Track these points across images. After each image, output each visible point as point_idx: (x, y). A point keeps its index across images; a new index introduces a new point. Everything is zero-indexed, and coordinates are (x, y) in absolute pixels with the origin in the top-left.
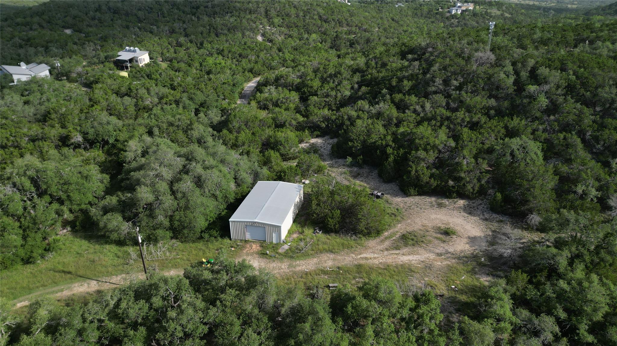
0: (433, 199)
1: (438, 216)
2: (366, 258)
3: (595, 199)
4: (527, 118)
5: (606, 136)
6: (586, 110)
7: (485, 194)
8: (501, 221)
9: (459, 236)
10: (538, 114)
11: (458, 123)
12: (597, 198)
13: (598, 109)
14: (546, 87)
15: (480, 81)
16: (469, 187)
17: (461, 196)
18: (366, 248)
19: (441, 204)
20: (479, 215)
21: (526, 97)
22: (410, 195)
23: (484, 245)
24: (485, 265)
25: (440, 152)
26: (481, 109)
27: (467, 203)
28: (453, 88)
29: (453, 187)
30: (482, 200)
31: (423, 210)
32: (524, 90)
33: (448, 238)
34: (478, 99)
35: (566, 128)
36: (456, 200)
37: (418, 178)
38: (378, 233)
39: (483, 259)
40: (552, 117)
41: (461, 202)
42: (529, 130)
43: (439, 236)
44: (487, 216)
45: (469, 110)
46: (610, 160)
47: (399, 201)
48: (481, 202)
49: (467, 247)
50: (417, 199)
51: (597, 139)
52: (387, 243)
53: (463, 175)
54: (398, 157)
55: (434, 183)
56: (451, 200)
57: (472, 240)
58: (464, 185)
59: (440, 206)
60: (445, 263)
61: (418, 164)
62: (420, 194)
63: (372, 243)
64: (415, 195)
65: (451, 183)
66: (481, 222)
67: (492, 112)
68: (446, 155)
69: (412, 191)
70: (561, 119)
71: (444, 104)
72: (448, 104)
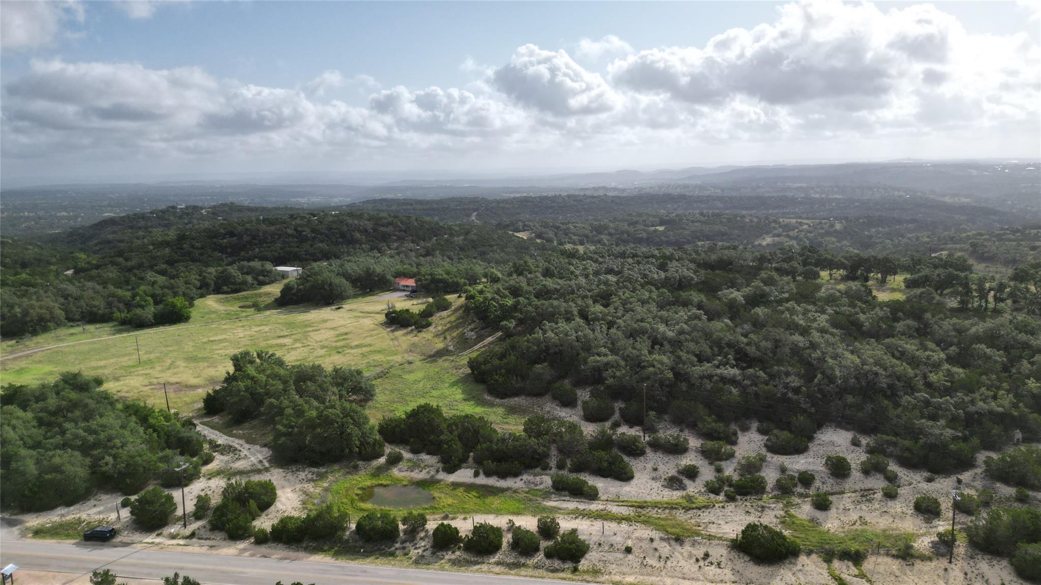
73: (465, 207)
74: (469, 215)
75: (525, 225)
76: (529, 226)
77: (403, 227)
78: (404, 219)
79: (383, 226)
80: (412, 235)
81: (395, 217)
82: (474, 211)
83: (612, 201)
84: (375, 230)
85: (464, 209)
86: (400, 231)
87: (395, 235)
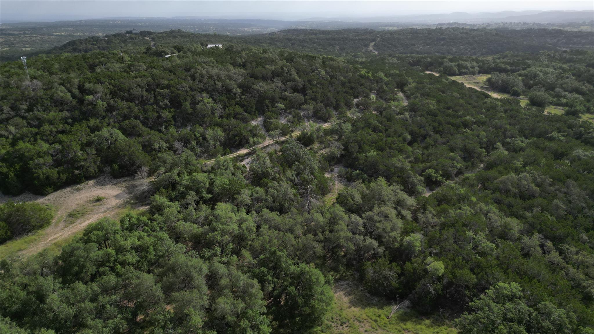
0: (69, 189)
1: (83, 196)
2: (55, 239)
3: (167, 149)
4: (98, 118)
5: (151, 116)
6: (131, 104)
7: (103, 171)
8: (126, 181)
9: (107, 199)
10: (104, 114)
11: (49, 135)
12: (167, 147)
13: (137, 102)
14: (99, 95)
15: (45, 101)
16: (91, 169)
17: (88, 178)
18: (48, 235)
19: (78, 188)
20: (109, 184)
21: (88, 105)
22: (49, 194)
23: (127, 196)
24: (136, 203)
25: (52, 156)
26: (60, 120)
27: (95, 181)
28: (23, 111)
29: (80, 174)
30: (104, 175)
31: (67, 198)
32: (84, 100)
33: (101, 202)
34: (52, 113)
35: (125, 117)
36: (86, 183)
37: (48, 178)
38: (48, 223)
39: (132, 201)
40: (114, 113)
41: (91, 182)
42: (105, 124)
43: (94, 204)
44: (115, 182)
45: (51, 123)
46: (160, 128)
47: (41, 201)
48: (104, 177)
49: (117, 201)
50: (55, 194)
51: (147, 118)
52: (61, 225)
53: (82, 163)
54: (17, 171)
55: (64, 177)
56: (83, 184)
57: (117, 196)
58: (87, 170)
59: (78, 190)
60: (113, 213)
61: (41, 169)
62: (56, 190)
63: (48, 230)
64: (52, 192)
65: (76, 172)
66: (113, 186)
67: (70, 121)
68: (59, 156)
69: (49, 189)
70: (120, 112)
71: (26, 124)
72: (29, 123)
73: (363, 37)
74: (367, 46)
75: (459, 66)
76: (466, 67)
77: (300, 81)
78: (304, 62)
79: (264, 79)
80: (315, 99)
81: (290, 59)
82: (372, 42)
83: (497, 34)
84: (245, 88)
85: (362, 40)
86: (295, 89)
87: (284, 99)
